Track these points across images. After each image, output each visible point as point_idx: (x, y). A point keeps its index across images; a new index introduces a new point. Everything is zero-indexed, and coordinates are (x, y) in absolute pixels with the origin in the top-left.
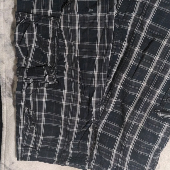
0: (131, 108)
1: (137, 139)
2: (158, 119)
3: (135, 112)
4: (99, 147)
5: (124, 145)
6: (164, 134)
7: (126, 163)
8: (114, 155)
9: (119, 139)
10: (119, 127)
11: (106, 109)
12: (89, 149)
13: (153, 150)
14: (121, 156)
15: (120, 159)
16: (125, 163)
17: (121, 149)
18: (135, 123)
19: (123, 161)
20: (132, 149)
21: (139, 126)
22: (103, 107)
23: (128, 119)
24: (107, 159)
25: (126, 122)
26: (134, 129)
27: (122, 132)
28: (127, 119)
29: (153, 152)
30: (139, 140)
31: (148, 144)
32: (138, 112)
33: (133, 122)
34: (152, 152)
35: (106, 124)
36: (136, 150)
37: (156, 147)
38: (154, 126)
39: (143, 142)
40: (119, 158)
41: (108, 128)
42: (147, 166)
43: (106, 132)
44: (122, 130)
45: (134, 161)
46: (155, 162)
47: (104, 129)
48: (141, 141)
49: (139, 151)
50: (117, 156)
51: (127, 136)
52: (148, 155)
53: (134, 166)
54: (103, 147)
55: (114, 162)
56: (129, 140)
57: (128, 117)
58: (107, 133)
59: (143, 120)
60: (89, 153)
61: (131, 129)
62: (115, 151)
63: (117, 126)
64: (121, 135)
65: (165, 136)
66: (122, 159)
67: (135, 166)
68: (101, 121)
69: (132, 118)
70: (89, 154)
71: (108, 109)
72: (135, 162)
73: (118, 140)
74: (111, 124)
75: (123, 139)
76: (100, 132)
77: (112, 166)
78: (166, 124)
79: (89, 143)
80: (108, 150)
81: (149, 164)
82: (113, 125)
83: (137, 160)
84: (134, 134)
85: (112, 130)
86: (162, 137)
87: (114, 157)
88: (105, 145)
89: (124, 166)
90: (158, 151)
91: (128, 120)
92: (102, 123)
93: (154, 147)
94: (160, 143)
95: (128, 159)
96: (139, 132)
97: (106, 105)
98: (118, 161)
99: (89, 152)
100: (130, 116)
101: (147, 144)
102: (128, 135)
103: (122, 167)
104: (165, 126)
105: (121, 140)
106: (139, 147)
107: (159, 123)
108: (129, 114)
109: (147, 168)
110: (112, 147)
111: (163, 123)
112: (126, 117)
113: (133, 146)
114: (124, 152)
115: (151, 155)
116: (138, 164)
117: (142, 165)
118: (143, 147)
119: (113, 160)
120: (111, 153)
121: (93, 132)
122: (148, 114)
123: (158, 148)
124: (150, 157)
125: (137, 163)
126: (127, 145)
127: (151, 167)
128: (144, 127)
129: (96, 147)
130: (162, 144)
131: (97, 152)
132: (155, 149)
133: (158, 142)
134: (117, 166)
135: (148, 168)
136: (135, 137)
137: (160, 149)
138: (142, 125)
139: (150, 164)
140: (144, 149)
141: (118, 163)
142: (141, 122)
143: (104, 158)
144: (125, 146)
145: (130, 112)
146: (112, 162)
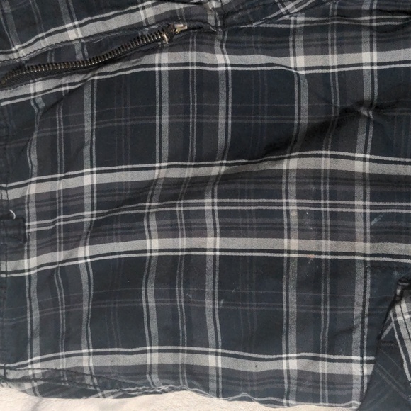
0: (364, 160)
1: (208, 253)
2: (369, 315)
3: (359, 190)
4: (76, 93)
5: (144, 208)
6: (300, 372)
7: (60, 256)
8: (72, 183)
9: (162, 171)
10: (220, 150)
11: (300, 39)
12: (44, 42)
13: (189, 352)
14: (83, 217)
15: (65, 220)
16: (55, 250)
17: (117, 205)
18: (294, 214)
19: (60, 235)
20: (145, 251)
21: (282, 237)
22: (301, 18)
23: (299, 171)
24: (33, 158)
25: (277, 167)
26: (254, 220)
27: (202, 172)
28: (292, 164)
29: (182, 358)
30: (209, 265)
31: (209, 321)
32: (361, 206)
33: (293, 200)
34: (178, 351)
35: (207, 80)
36: (152, 275)
37: (214, 361)
38: (325, 310)
39: (209, 289)
40: (67, 211)
41: (193, 94)
42: (94, 354)
43: (165, 95)
44: (215, 171)
45: (85, 286)
46: (134, 386)
47: (180, 78)
48: (209, 278)
49: (151, 290)
50: (73, 199)
51: (203, 204)
52: (155, 340)
53: (61, 297)
54: (87, 112)
55: (37, 195)
56: (181, 221)
57: (310, 163)
58: (166, 105)
59: (327, 245)
60: (23, 53)
61: (250, 204)
62: (89, 179)
63: (221, 139)
64: (189, 173)
65: (294, 382)
66: (67, 228)
67: (68, 301)
68: (217, 43)
69: (313, 188)
70: (15, 56)
71: (300, 50)
72: (85, 293)
73: (154, 168)
74: (222, 104)
75: (172, 192)
76: (154, 65)
77: (11, 198)
78: (362, 362)
79: (73, 33)
80: (83, 145)
81: (107, 361)
82: (222, 114)
83: (97, 298)
84: (226, 231)
85: (193, 120)
86: (282, 371)
87: (60, 186)
88: (99, 117)
89: (40, 251)
90: (197, 380)
91: (293, 175)
92: (207, 57)
93: (207, 353)
94: (245, 373)
95: (84, 253)
96: (252, 251)
97: (324, 29)
98: (53, 214)
99: (30, 49)
100: (318, 171)
101: (209, 313)
102: (209, 204)
103: (33, 243)
104: (350, 361)
105: (161, 182)
106: (172, 283)
107: (351, 330)
108: (325, 164)
109: (85, 358)
110: (105, 159)
111: (362, 348)
112: (299, 156)
113: (160, 251)
114: (108, 221)
115: (160, 351)
116: (81, 312)
117: (86, 329)
118: (180, 304)
119: (47, 188)
120: (74, 164)
121: (139, 26)
122: (371, 255)
123: (213, 372)
124: (145, 352)
125: (85, 303)
126: (153, 223)
127: (98, 378)
128: (294, 265)
129: (66, 84)
130: (245, 386)
131: (46, 96)
132: (198, 360)
133: (247, 362)
134: (22, 219)
135: (85, 364)
136: (212, 244)
137: (212, 385)
138: (299, 252)
139: (112, 367)
140: (175, 309)
141: (40, 216)
142: (308, 238)
143: (34, 142)
144: (142, 215)
145: (342, 165)
146: (33, 189)
